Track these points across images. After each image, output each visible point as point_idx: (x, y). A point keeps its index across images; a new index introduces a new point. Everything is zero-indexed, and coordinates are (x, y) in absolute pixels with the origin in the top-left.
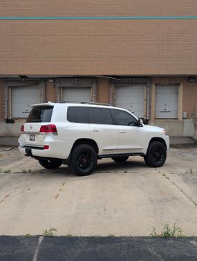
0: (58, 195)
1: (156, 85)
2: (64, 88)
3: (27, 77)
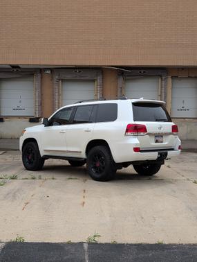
0: (84, 203)
1: (172, 77)
2: (63, 80)
3: (19, 67)
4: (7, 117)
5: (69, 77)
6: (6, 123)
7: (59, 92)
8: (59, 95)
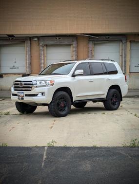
0: (52, 127)
1: (130, 41)
2: (47, 46)
3: (14, 36)
4: (6, 74)
5: (51, 43)
6: (5, 78)
7: (44, 54)
8: (44, 56)
